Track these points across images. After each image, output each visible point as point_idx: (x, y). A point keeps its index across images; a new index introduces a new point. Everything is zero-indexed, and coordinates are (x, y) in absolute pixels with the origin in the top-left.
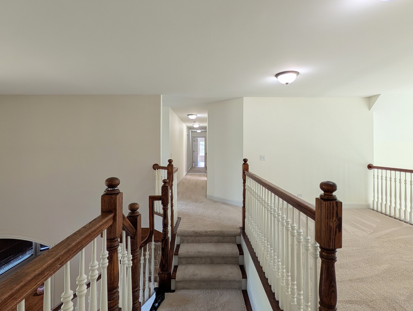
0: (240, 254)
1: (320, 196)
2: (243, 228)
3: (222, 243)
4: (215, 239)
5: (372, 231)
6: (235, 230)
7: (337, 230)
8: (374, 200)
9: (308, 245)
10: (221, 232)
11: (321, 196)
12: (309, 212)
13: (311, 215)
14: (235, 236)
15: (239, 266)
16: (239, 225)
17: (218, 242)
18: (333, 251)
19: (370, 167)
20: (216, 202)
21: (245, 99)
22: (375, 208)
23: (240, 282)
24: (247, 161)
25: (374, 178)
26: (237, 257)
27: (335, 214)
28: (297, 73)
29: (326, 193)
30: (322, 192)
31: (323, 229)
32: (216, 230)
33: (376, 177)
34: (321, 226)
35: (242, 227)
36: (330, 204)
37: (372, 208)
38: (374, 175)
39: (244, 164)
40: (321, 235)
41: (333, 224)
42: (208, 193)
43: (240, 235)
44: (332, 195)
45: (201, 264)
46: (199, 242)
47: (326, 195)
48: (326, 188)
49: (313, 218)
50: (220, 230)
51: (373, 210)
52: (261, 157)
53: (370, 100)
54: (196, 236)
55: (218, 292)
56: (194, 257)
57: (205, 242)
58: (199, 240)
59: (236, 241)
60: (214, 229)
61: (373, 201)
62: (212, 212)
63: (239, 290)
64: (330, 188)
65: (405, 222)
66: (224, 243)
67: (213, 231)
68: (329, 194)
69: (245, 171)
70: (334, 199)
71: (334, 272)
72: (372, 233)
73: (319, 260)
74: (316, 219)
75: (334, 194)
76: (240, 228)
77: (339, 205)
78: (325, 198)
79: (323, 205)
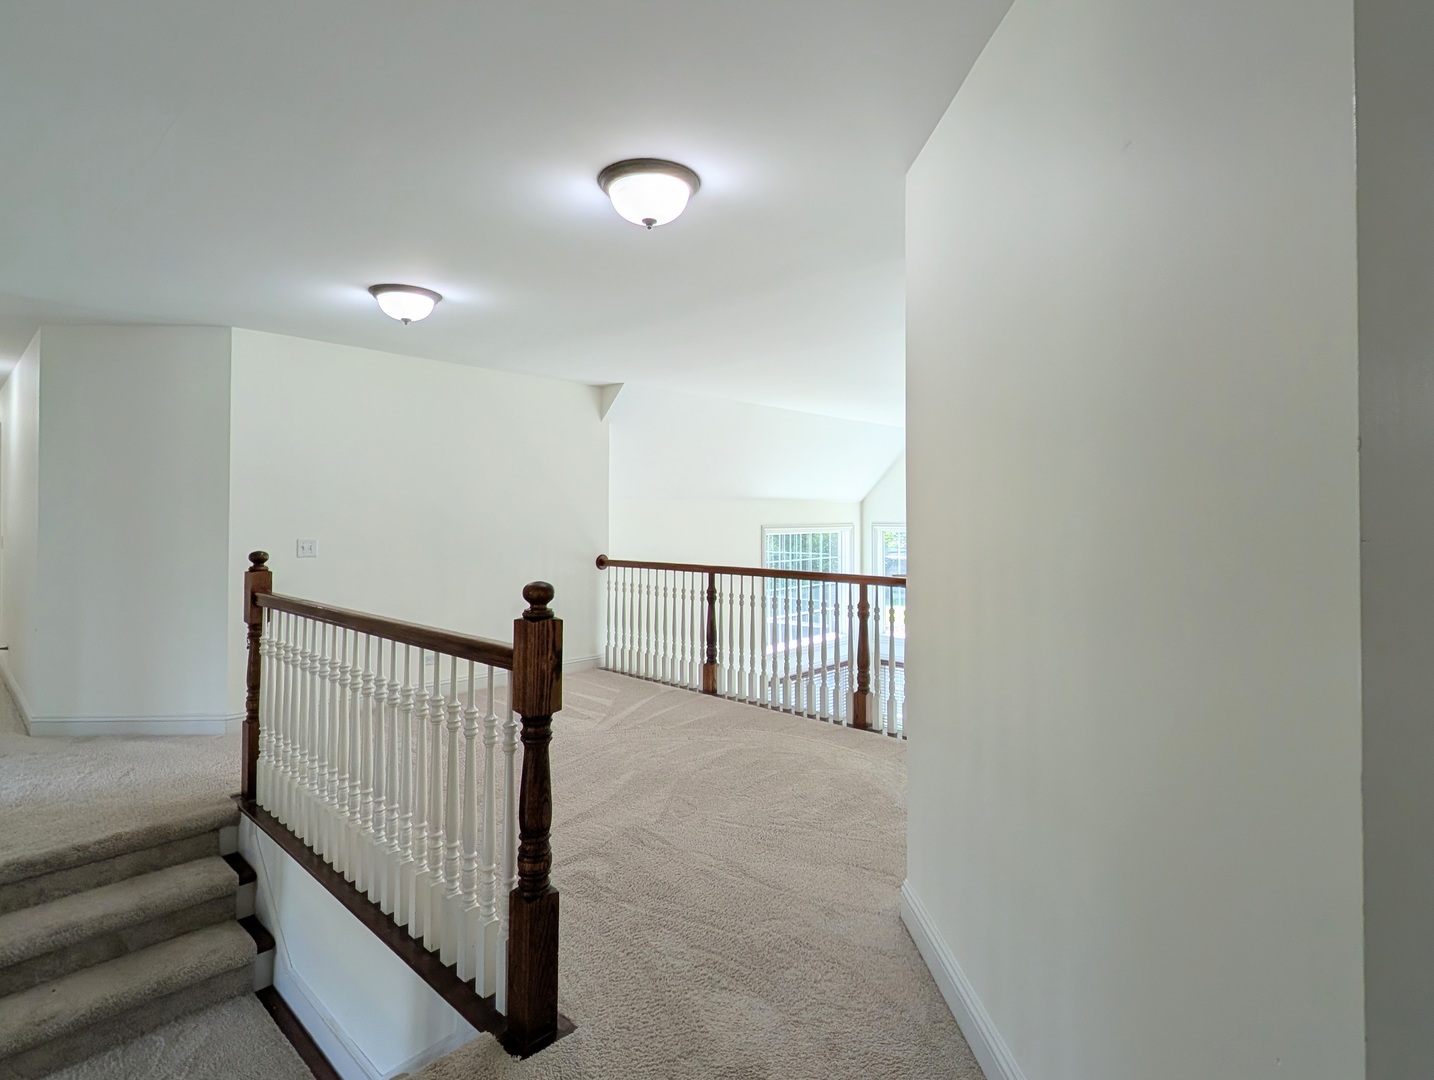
0: (242, 882)
1: (523, 614)
2: (248, 797)
3: (158, 872)
4: (122, 864)
5: (604, 715)
6: (216, 807)
7: (554, 676)
8: (608, 644)
9: (493, 732)
10: (150, 831)
11: (526, 614)
12: (497, 657)
13: (501, 661)
14: (216, 830)
15: (238, 925)
16: (229, 789)
17: (140, 871)
18: (547, 720)
19: (602, 562)
20: (89, 738)
21: (237, 333)
22: (611, 666)
23: (247, 967)
24: (266, 560)
25: (609, 589)
26: (229, 896)
27: (550, 646)
28: (438, 297)
29: (535, 606)
30: (527, 606)
31: (531, 678)
32: (127, 830)
33: (613, 586)
34: (525, 674)
35: (243, 794)
36: (543, 625)
37: (604, 665)
38: (609, 583)
39: (252, 570)
40: (525, 694)
41: (547, 667)
42: (32, 713)
43: (235, 822)
44: (546, 609)
45: (63, 975)
46: (42, 898)
47: (536, 609)
48: (535, 594)
49: (508, 666)
50: (147, 824)
51: (607, 669)
52: (300, 545)
53: (604, 393)
54: (24, 879)
55: (160, 1039)
56: (24, 962)
57: (76, 891)
58: (42, 892)
59: (218, 847)
60: (120, 830)
61: (607, 647)
62: (83, 779)
63: (244, 995)
64: (542, 594)
65: (664, 683)
66: (167, 867)
67: (118, 838)
68: (541, 606)
69: (257, 594)
70: (549, 615)
71: (546, 762)
72: (605, 719)
73: (520, 747)
74: (515, 665)
75: (549, 606)
76: (234, 797)
77: (558, 625)
78: (533, 615)
79: (529, 630)
